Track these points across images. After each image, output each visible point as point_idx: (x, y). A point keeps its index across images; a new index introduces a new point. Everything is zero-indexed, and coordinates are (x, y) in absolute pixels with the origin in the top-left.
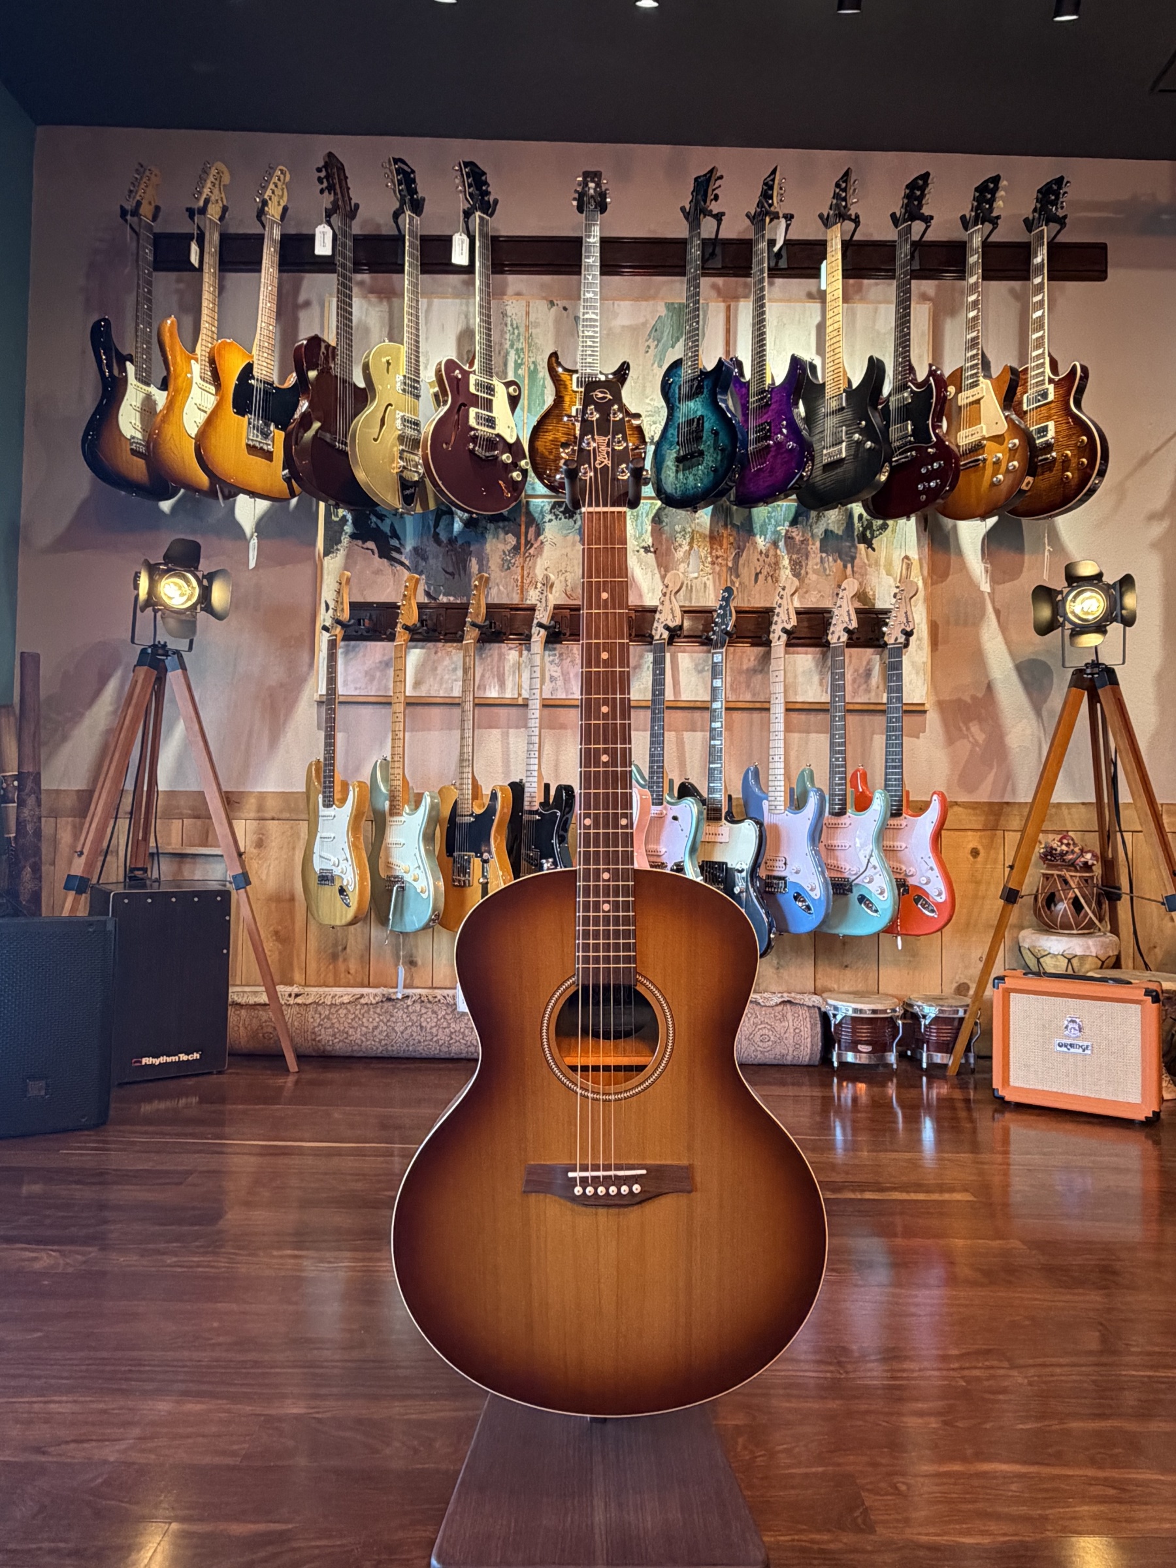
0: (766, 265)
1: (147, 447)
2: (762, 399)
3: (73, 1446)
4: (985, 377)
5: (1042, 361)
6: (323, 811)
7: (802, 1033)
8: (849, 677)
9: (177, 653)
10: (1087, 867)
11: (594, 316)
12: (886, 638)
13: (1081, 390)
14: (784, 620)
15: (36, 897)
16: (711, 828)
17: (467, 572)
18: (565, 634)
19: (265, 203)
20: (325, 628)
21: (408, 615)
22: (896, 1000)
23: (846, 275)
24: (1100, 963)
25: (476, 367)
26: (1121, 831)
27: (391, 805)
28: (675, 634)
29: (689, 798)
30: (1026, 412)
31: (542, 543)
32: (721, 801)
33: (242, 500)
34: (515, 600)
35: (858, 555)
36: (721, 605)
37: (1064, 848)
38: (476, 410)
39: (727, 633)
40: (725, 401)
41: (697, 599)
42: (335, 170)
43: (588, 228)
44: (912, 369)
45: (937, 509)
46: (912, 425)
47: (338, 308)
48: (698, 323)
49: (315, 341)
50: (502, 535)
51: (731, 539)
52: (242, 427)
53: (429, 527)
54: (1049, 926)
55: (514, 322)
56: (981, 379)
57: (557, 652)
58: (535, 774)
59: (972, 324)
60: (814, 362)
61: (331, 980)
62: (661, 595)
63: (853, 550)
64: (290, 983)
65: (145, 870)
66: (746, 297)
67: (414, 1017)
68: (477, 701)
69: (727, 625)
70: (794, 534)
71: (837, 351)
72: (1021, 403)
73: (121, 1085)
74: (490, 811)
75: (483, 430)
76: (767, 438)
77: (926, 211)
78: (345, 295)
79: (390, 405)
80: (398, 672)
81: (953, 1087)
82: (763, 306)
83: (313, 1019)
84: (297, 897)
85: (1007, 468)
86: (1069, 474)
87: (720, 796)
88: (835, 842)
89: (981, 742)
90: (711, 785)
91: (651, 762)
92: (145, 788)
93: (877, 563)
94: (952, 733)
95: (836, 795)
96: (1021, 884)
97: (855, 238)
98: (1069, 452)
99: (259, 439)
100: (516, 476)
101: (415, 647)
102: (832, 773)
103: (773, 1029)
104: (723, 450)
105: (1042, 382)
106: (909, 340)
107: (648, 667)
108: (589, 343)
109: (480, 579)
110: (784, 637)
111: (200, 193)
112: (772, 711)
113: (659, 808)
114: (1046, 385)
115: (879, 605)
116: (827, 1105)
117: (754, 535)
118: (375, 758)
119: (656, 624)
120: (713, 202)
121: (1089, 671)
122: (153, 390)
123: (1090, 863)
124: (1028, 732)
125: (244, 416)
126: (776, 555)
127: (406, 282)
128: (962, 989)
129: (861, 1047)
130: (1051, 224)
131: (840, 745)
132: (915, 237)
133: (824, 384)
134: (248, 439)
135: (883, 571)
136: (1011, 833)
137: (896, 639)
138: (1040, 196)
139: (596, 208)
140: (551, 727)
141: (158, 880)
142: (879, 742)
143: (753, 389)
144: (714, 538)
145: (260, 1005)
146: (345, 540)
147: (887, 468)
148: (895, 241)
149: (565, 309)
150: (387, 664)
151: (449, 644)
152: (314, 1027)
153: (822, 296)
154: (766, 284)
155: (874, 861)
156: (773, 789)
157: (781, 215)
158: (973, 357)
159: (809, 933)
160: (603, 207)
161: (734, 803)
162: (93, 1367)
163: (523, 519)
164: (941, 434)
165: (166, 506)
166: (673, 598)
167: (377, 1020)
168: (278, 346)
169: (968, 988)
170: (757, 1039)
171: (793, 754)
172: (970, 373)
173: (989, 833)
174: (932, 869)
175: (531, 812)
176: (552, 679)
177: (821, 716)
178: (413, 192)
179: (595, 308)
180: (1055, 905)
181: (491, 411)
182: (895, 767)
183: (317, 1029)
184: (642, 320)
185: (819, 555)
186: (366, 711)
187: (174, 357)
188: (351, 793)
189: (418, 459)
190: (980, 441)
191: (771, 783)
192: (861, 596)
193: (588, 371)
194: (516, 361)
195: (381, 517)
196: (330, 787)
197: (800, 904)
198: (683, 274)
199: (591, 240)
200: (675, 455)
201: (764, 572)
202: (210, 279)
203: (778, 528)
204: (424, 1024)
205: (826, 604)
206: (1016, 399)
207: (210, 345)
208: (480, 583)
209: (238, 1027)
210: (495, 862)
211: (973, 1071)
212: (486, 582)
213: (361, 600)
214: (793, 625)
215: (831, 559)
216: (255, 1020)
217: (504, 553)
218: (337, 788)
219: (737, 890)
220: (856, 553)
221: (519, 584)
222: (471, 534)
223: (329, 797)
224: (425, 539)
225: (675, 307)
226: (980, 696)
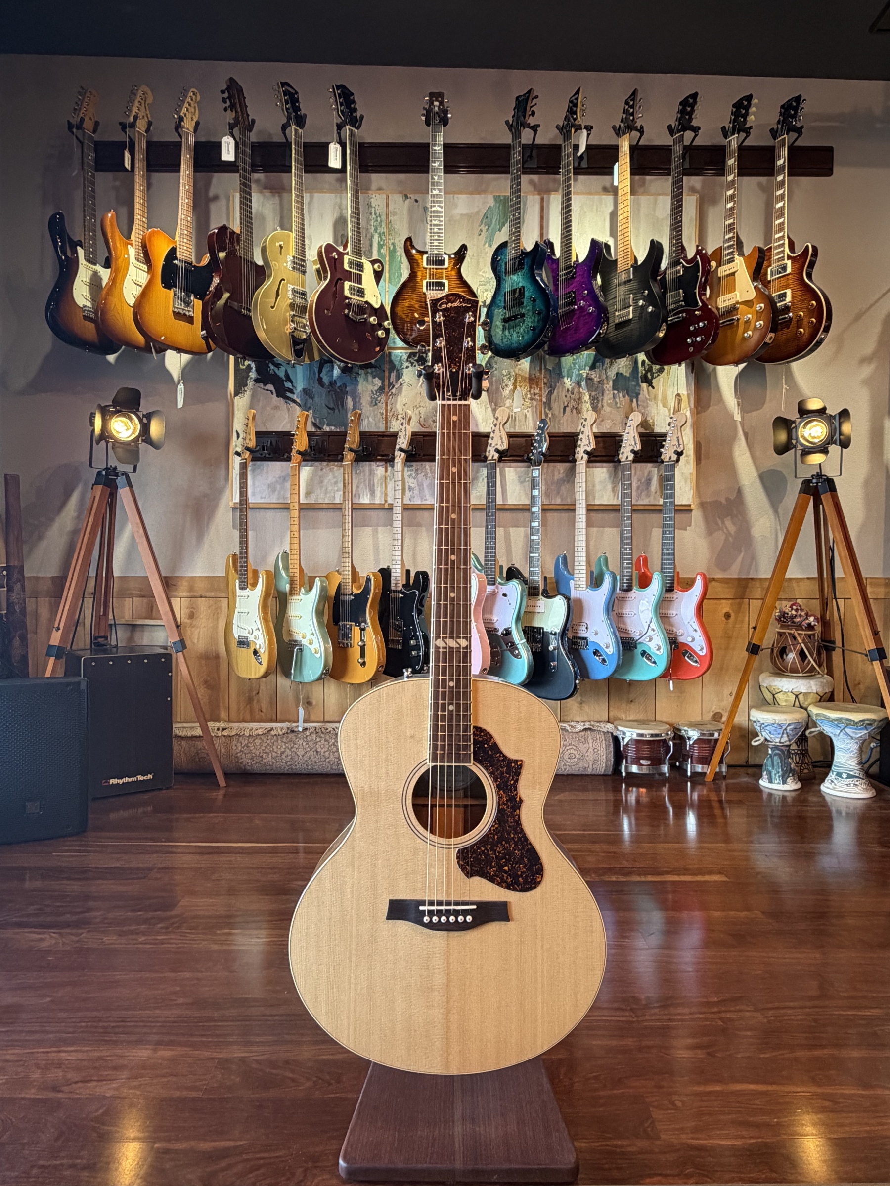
0: (571, 167)
1: (96, 313)
2: (568, 273)
3: (80, 1085)
4: (739, 255)
5: (782, 242)
6: (239, 592)
7: (599, 752)
8: (634, 485)
9: (125, 474)
10: (810, 627)
11: (439, 209)
12: (662, 457)
13: (812, 265)
14: (586, 443)
15: (24, 659)
16: (531, 603)
17: (345, 407)
18: (419, 455)
19: (181, 119)
20: (238, 454)
21: (301, 443)
22: (668, 726)
23: (634, 172)
24: (819, 697)
25: (349, 249)
26: (836, 599)
27: (291, 588)
28: (503, 455)
29: (514, 580)
30: (770, 282)
31: (401, 384)
32: (538, 582)
33: (170, 355)
34: (382, 429)
35: (641, 392)
36: (538, 433)
37: (794, 612)
38: (349, 283)
39: (543, 454)
40: (541, 276)
41: (519, 427)
42: (235, 92)
43: (434, 138)
44: (683, 249)
45: (702, 357)
46: (683, 292)
47: (241, 203)
48: (519, 213)
49: (223, 229)
50: (370, 378)
51: (545, 380)
52: (169, 298)
53: (315, 373)
54: (781, 671)
55: (377, 212)
56: (736, 256)
57: (413, 468)
58: (399, 562)
59: (731, 212)
60: (608, 243)
61: (248, 717)
62: (492, 426)
63: (637, 388)
64: (217, 720)
65: (106, 638)
66: (556, 190)
67: (311, 744)
68: (354, 506)
69: (542, 448)
70: (593, 376)
71: (626, 235)
72: (766, 274)
73: (94, 799)
74: (366, 591)
75: (355, 299)
76: (572, 303)
77: (695, 123)
78: (246, 192)
79: (283, 280)
80: (294, 487)
81: (710, 790)
82: (569, 199)
83: (237, 747)
84: (221, 655)
85: (755, 326)
86: (802, 330)
87: (538, 578)
88: (625, 611)
90: (531, 569)
91: (486, 552)
92: (104, 575)
93: (655, 398)
94: (711, 528)
95: (625, 576)
96: (762, 640)
97: (640, 143)
98: (802, 313)
99: (182, 307)
100: (381, 333)
101: (306, 466)
102: (622, 559)
103: (577, 749)
104: (539, 314)
105: (782, 259)
106: (681, 226)
107: (483, 479)
108: (436, 230)
109: (355, 415)
110: (586, 457)
111: (130, 111)
112: (577, 513)
113: (493, 587)
114: (786, 261)
115: (658, 430)
116: (618, 806)
117: (563, 377)
118: (278, 551)
119: (489, 448)
120: (531, 117)
121: (814, 481)
122: (98, 268)
123: (813, 624)
124: (768, 524)
125: (170, 289)
126: (579, 393)
127: (294, 182)
128: (717, 717)
129: (642, 762)
130: (791, 133)
131: (627, 538)
132: (687, 142)
133: (616, 260)
134: (174, 307)
135: (660, 405)
136: (754, 601)
137: (670, 458)
138: (783, 111)
139: (440, 122)
140: (410, 526)
141: (116, 646)
142: (657, 533)
143: (562, 265)
144: (532, 381)
145: (196, 737)
146: (250, 383)
147: (664, 327)
148: (671, 146)
149: (416, 201)
150: (284, 479)
151: (332, 463)
152: (237, 753)
153: (614, 191)
154: (571, 182)
155: (653, 625)
156: (578, 572)
157: (583, 127)
158: (730, 239)
159: (605, 679)
160: (445, 122)
161: (548, 581)
162: (89, 1024)
163: (387, 366)
164: (705, 300)
165: (111, 358)
166: (501, 428)
167: (284, 747)
168: (194, 234)
169: (721, 717)
170: (566, 757)
171: (592, 543)
172: (727, 251)
173: (738, 601)
174: (695, 630)
175: (395, 591)
176: (411, 489)
177: (612, 515)
178: (297, 109)
179: (440, 202)
180: (787, 655)
181: (361, 283)
182: (669, 555)
183: (239, 755)
184: (476, 210)
185: (612, 392)
186: (270, 514)
187: (115, 243)
188: (260, 580)
189: (305, 322)
190: (734, 305)
191: (576, 568)
192: (644, 424)
193: (436, 252)
194: (379, 243)
195: (278, 365)
196: (244, 575)
197: (597, 658)
198: (508, 172)
199: (436, 148)
200: (502, 317)
201: (570, 406)
202: (140, 180)
203: (581, 372)
204: (319, 750)
205: (617, 430)
206: (763, 271)
207: (142, 233)
208: (355, 418)
209: (180, 753)
210: (370, 629)
211: (725, 778)
212: (359, 417)
213: (264, 430)
214: (592, 447)
215: (621, 395)
216: (192, 749)
217: (373, 393)
218: (250, 575)
219: (551, 648)
220: (639, 390)
221: (384, 416)
222: (347, 378)
223: (244, 582)
224: (312, 382)
225: (501, 200)
226: (732, 498)
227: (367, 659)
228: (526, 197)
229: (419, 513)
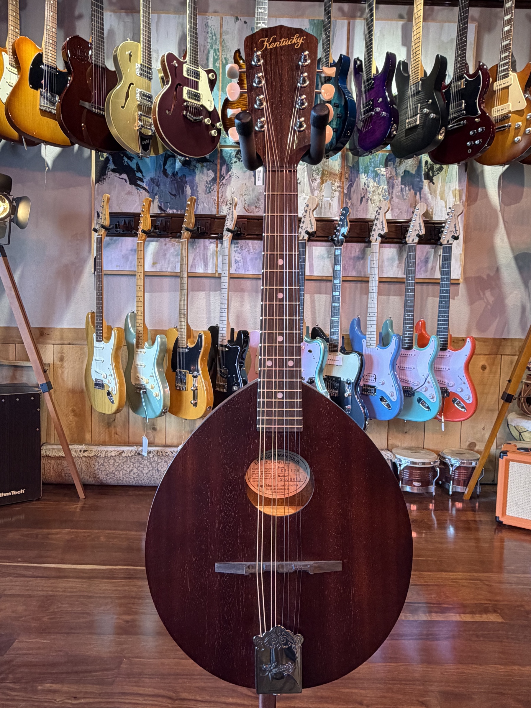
2: (369, 84)
4: (513, 71)
6: (96, 344)
8: (417, 264)
12: (441, 241)
14: (380, 228)
16: (331, 356)
17: (184, 194)
18: (244, 234)
20: (95, 230)
21: (145, 224)
22: (435, 454)
25: (187, 58)
27: (137, 342)
28: (312, 237)
29: (318, 338)
31: (230, 176)
34: (214, 212)
35: (424, 187)
36: (341, 219)
38: (188, 88)
39: (344, 236)
41: (325, 214)
44: (466, 66)
45: (475, 159)
46: (465, 103)
48: (329, 32)
50: (205, 170)
51: (347, 175)
52: (37, 97)
53: (160, 165)
55: (213, 31)
56: (510, 72)
57: (239, 245)
58: (225, 322)
61: (106, 441)
62: (303, 211)
63: (420, 183)
64: (81, 443)
66: (361, 17)
68: (189, 275)
69: (344, 231)
70: (385, 173)
71: (418, 53)
74: (198, 346)
75: (192, 102)
76: (372, 110)
79: (132, 84)
80: (140, 259)
83: (94, 466)
85: (524, 132)
87: (337, 338)
88: (406, 365)
89: (491, 302)
90: (332, 330)
93: (435, 192)
94: (472, 298)
95: (406, 337)
96: (514, 390)
99: (48, 106)
100: (213, 132)
101: (153, 241)
102: (405, 324)
106: (466, 46)
109: (191, 200)
110: (379, 239)
115: (437, 218)
117: (360, 173)
118: (128, 310)
119: (300, 230)
124: (519, 296)
125: (37, 90)
126: (374, 186)
127: (141, 1)
128: (472, 446)
129: (415, 483)
131: (410, 306)
133: (409, 75)
134: (41, 106)
135: (439, 197)
136: (506, 356)
137: (448, 241)
140: (235, 291)
143: (364, 78)
146: (109, 173)
147: (444, 131)
149: (245, 22)
151: (174, 239)
153: (411, 16)
155: (429, 377)
156: (369, 333)
158: (506, 58)
161: (346, 341)
163: (219, 161)
164: (484, 109)
166: (311, 213)
167: (132, 466)
172: (503, 68)
173: (493, 356)
174: (464, 383)
175: (222, 346)
176: (236, 261)
177: (398, 286)
179: (265, 19)
181: (197, 89)
182: (444, 321)
183: (96, 471)
185: (400, 186)
186: (124, 279)
188: (113, 334)
189: (151, 121)
190: (507, 114)
191: (368, 329)
192: (427, 213)
194: (214, 57)
195: (130, 158)
196: (100, 330)
201: (366, 197)
203: (376, 169)
204: (159, 469)
205: (405, 218)
207: (13, 41)
208: (191, 203)
209: (50, 470)
210: (201, 377)
211: (478, 496)
212: (195, 201)
213: (119, 211)
214: (385, 231)
215: (407, 189)
216: (59, 466)
217: (207, 183)
218: (105, 330)
219: (346, 395)
220: (422, 185)
221: (216, 202)
222: (186, 170)
223: (100, 336)
224: (158, 173)
225: (315, 23)
226: (492, 274)
227: (198, 401)
228: (336, 20)
229: (243, 281)
